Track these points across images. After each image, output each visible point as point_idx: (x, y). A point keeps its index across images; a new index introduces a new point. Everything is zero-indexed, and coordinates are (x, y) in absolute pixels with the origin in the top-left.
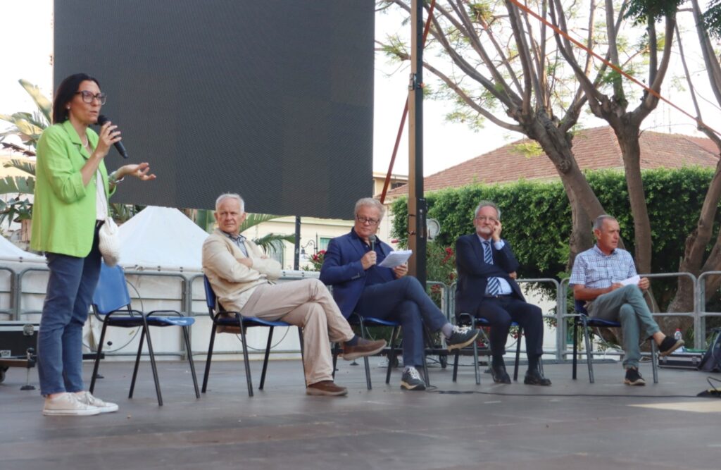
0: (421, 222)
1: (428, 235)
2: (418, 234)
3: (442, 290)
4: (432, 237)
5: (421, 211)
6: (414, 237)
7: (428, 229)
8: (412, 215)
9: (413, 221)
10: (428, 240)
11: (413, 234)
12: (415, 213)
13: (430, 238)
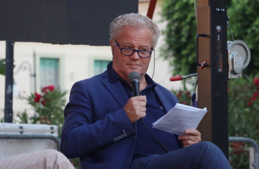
0: (219, 47)
1: (230, 68)
2: (213, 65)
3: (252, 151)
4: (236, 71)
5: (219, 28)
6: (208, 71)
7: (230, 57)
8: (204, 36)
9: (205, 44)
10: (230, 76)
11: (205, 66)
12: (208, 33)
13: (234, 73)
